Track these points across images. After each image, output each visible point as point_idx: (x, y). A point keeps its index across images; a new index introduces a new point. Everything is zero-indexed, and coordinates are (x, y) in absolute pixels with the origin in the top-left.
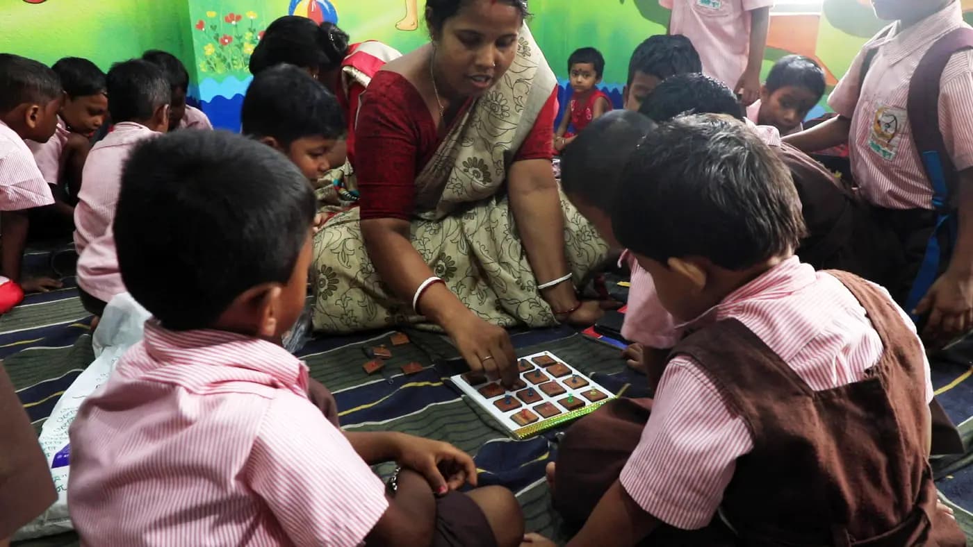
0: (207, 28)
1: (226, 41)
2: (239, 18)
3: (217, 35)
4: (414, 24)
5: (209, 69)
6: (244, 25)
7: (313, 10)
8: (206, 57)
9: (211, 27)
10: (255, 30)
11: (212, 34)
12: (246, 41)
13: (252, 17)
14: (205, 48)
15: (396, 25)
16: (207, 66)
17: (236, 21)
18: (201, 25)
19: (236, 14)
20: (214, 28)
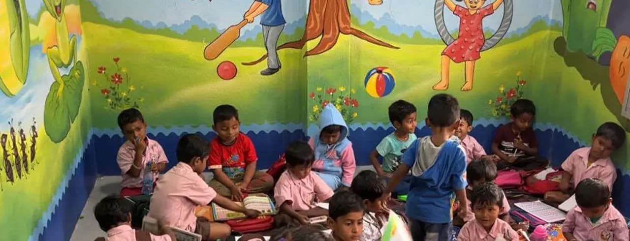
0: (316, 97)
1: (326, 104)
2: (334, 91)
3: (321, 101)
4: (446, 86)
5: (314, 119)
6: (337, 94)
7: (380, 80)
8: (313, 112)
9: (319, 96)
10: (343, 97)
11: (319, 100)
12: (337, 103)
13: (342, 90)
14: (314, 107)
15: (433, 87)
16: (313, 117)
17: (333, 93)
18: (313, 95)
19: (333, 88)
20: (319, 97)
